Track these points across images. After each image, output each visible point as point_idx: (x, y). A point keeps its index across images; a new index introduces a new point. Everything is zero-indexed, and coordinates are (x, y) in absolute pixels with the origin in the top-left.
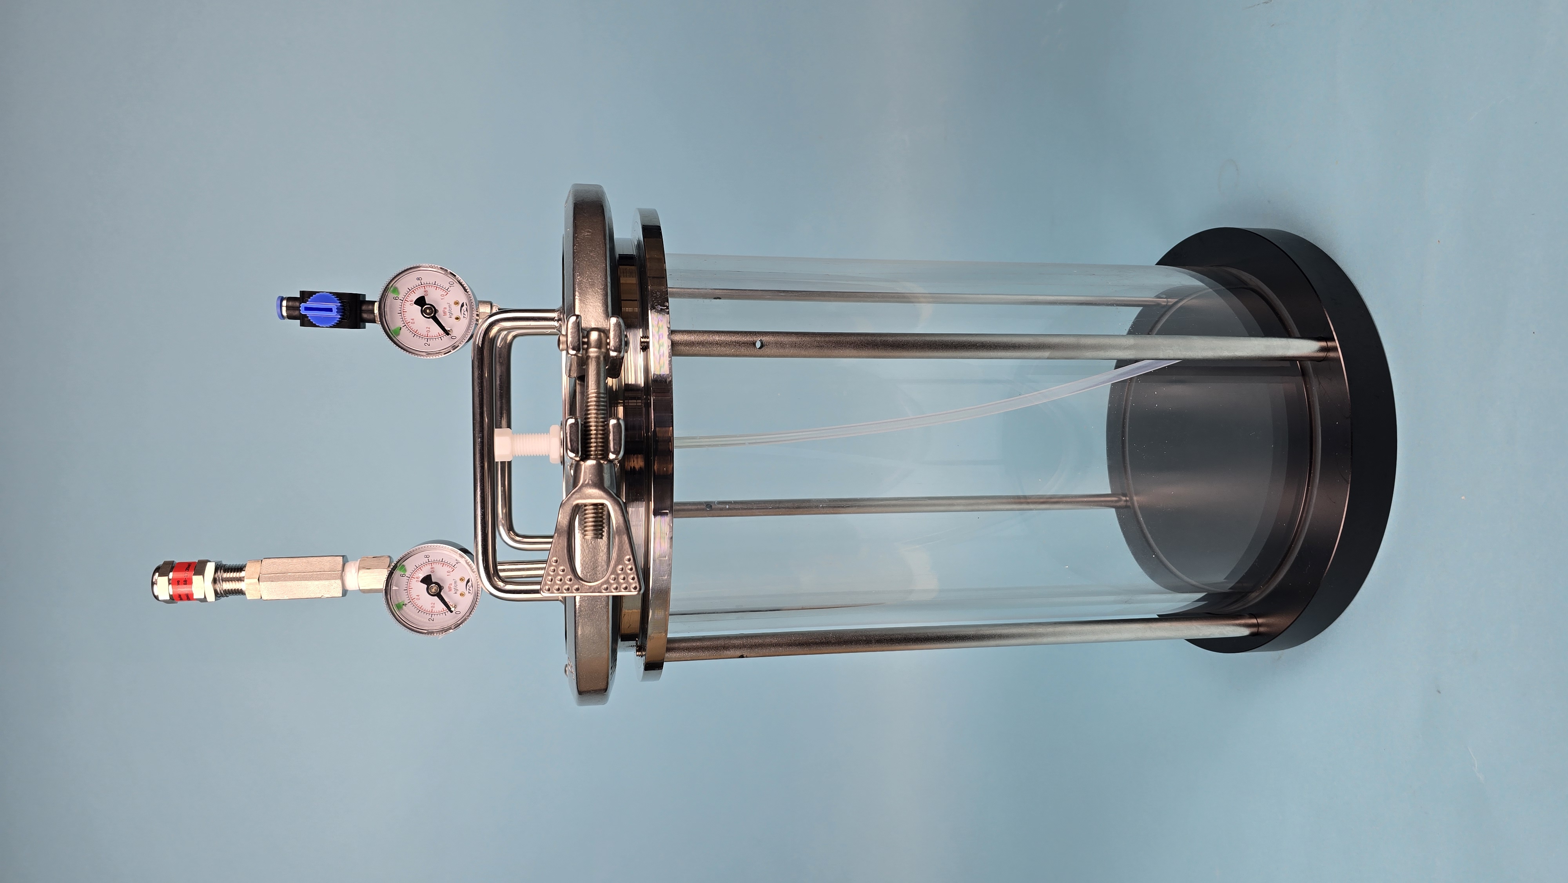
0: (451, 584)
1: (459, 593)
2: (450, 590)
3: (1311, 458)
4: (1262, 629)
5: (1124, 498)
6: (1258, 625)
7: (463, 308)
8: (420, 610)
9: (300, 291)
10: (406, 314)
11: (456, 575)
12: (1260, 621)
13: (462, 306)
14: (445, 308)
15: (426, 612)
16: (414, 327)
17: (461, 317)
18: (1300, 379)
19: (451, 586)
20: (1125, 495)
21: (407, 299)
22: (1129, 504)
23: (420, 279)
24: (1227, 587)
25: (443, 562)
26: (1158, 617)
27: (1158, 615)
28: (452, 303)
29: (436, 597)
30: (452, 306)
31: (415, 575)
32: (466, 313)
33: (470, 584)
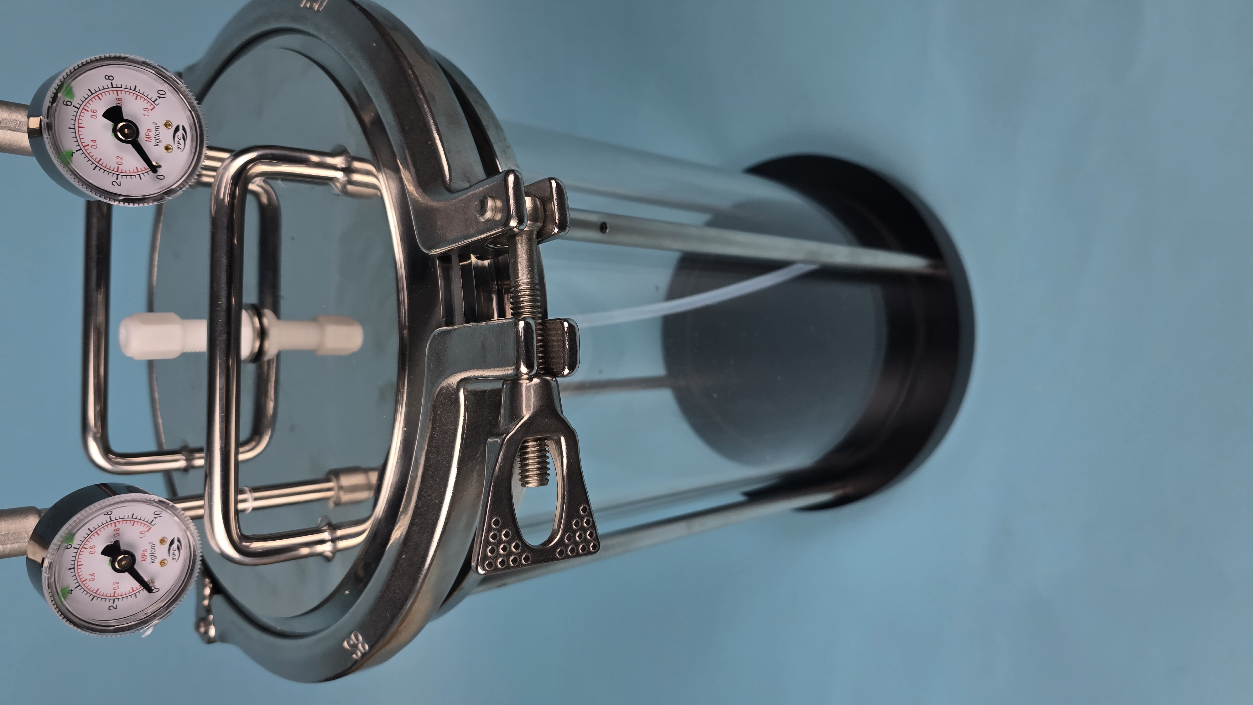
0: (145, 550)
1: (158, 561)
2: (144, 557)
8: (94, 595)
10: (83, 132)
11: (154, 536)
13: (177, 129)
14: (149, 130)
15: (104, 598)
16: (96, 154)
17: (175, 146)
19: (146, 553)
21: (86, 108)
23: (111, 78)
25: (133, 519)
28: (161, 124)
29: (127, 573)
30: (162, 129)
31: (89, 545)
32: (182, 141)
33: (175, 546)
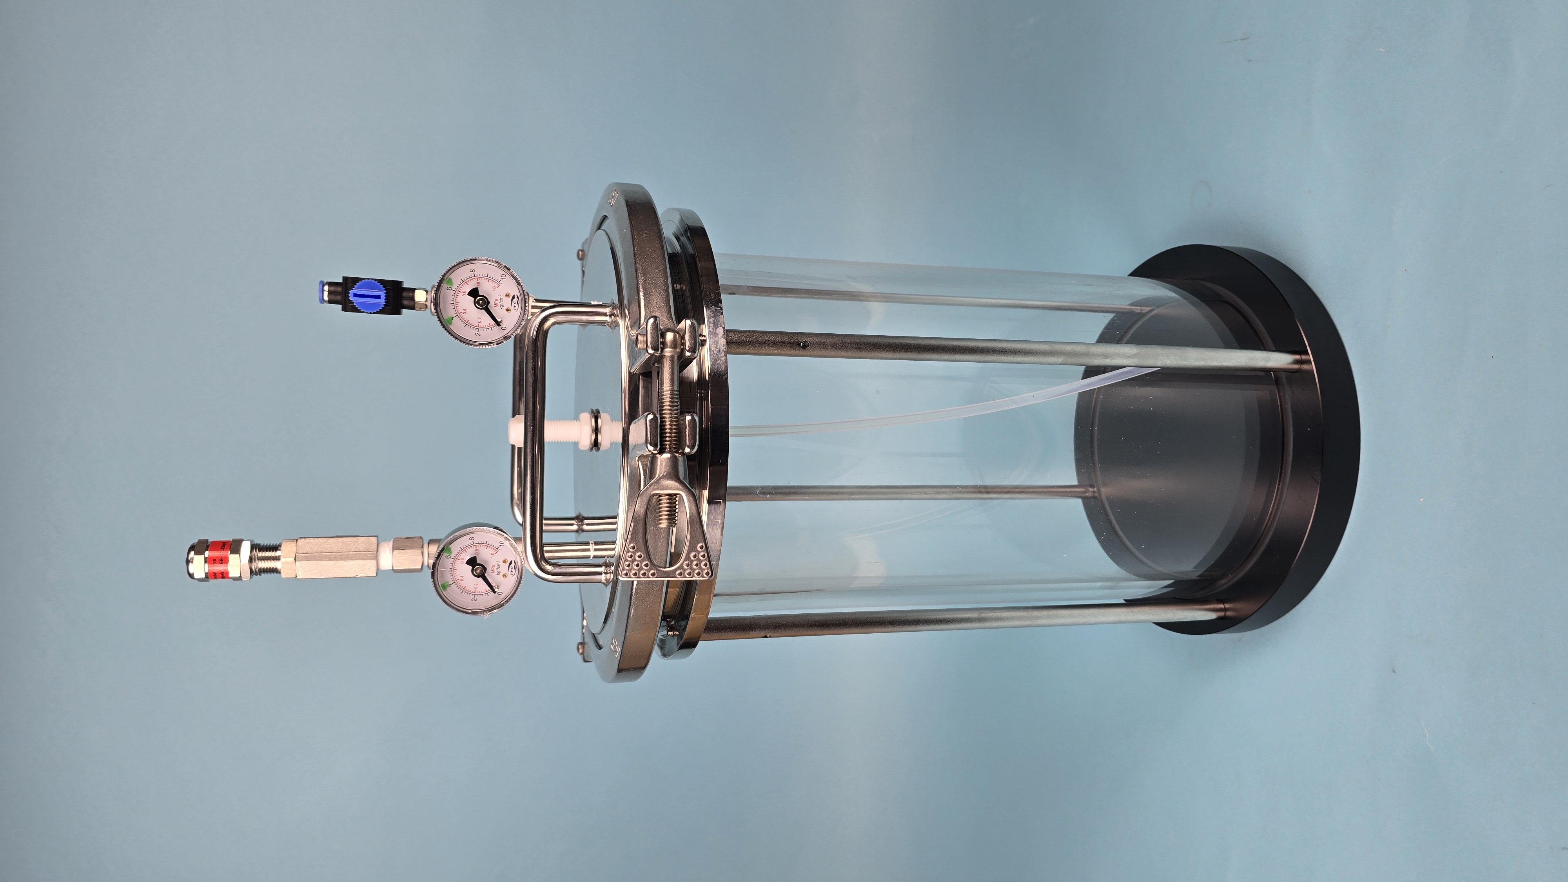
0: (494, 566)
1: (502, 574)
2: (493, 571)
3: (1282, 460)
4: (1229, 614)
5: (1091, 490)
6: (1225, 610)
7: (514, 300)
8: (463, 590)
9: (343, 277)
10: (459, 305)
11: (499, 557)
12: (1227, 606)
13: (513, 298)
14: (497, 300)
15: (469, 593)
16: (467, 317)
17: (512, 309)
18: (1274, 387)
19: (494, 568)
20: (1093, 486)
21: (460, 290)
22: (1096, 495)
23: (473, 271)
24: (1194, 576)
25: (487, 545)
26: (1124, 602)
27: (1125, 600)
28: (504, 295)
29: (480, 578)
30: (504, 298)
31: (460, 557)
32: (516, 305)
33: (512, 565)
